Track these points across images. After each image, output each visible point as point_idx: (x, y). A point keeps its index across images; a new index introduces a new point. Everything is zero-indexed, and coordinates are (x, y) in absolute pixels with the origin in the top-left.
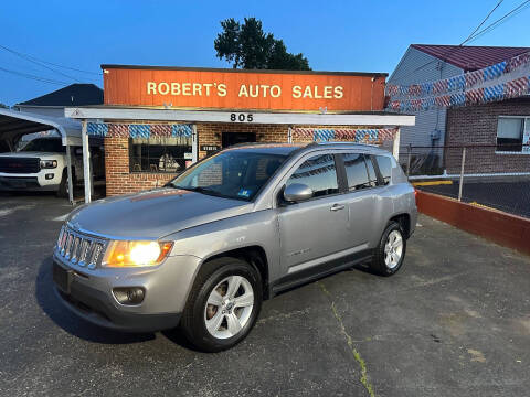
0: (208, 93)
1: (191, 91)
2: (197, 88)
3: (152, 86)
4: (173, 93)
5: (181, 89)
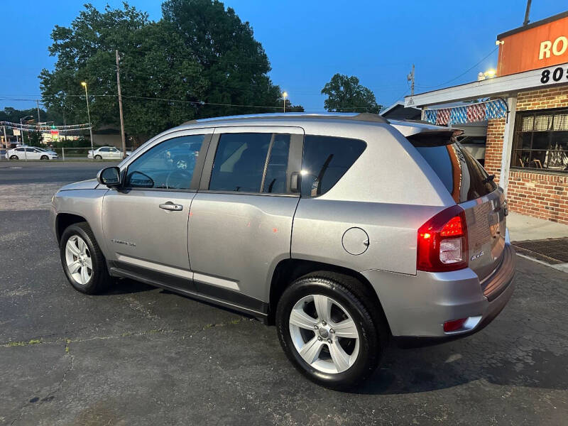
3: (546, 46)
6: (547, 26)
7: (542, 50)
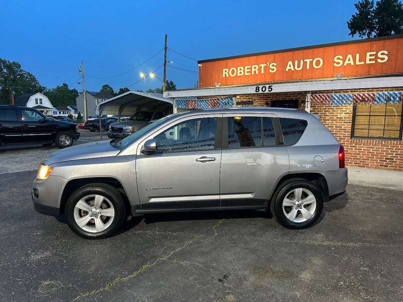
0: (262, 72)
1: (251, 72)
2: (255, 69)
3: (226, 71)
4: (239, 75)
5: (244, 71)
6: (225, 61)
7: (224, 73)
